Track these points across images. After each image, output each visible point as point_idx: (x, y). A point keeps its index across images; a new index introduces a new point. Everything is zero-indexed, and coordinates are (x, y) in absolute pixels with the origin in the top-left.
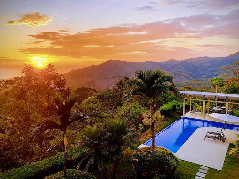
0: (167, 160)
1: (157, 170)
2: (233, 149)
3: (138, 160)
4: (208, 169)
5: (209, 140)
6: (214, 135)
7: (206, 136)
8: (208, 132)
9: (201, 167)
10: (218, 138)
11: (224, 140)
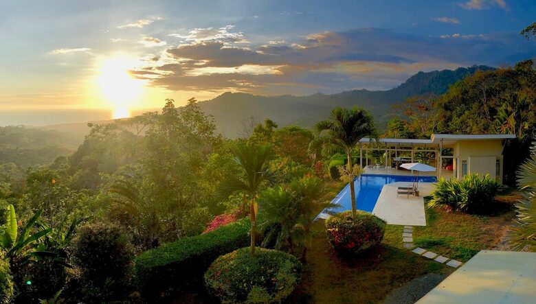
0: (374, 223)
1: (365, 236)
2: (432, 201)
3: (337, 229)
4: (412, 228)
5: (404, 198)
6: (406, 191)
7: (399, 193)
8: (399, 188)
9: (405, 227)
10: (411, 193)
11: (417, 194)
